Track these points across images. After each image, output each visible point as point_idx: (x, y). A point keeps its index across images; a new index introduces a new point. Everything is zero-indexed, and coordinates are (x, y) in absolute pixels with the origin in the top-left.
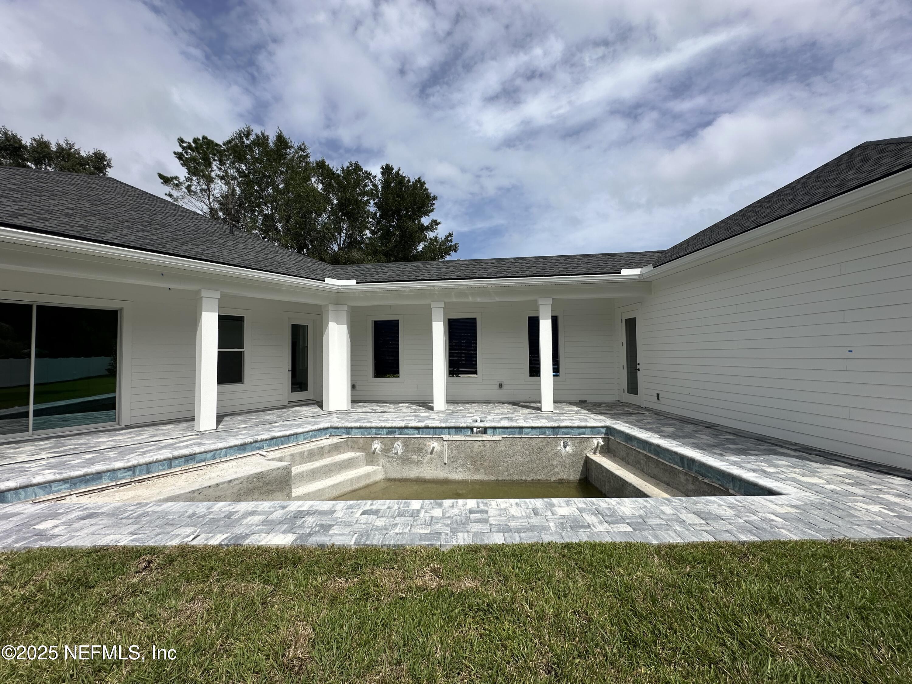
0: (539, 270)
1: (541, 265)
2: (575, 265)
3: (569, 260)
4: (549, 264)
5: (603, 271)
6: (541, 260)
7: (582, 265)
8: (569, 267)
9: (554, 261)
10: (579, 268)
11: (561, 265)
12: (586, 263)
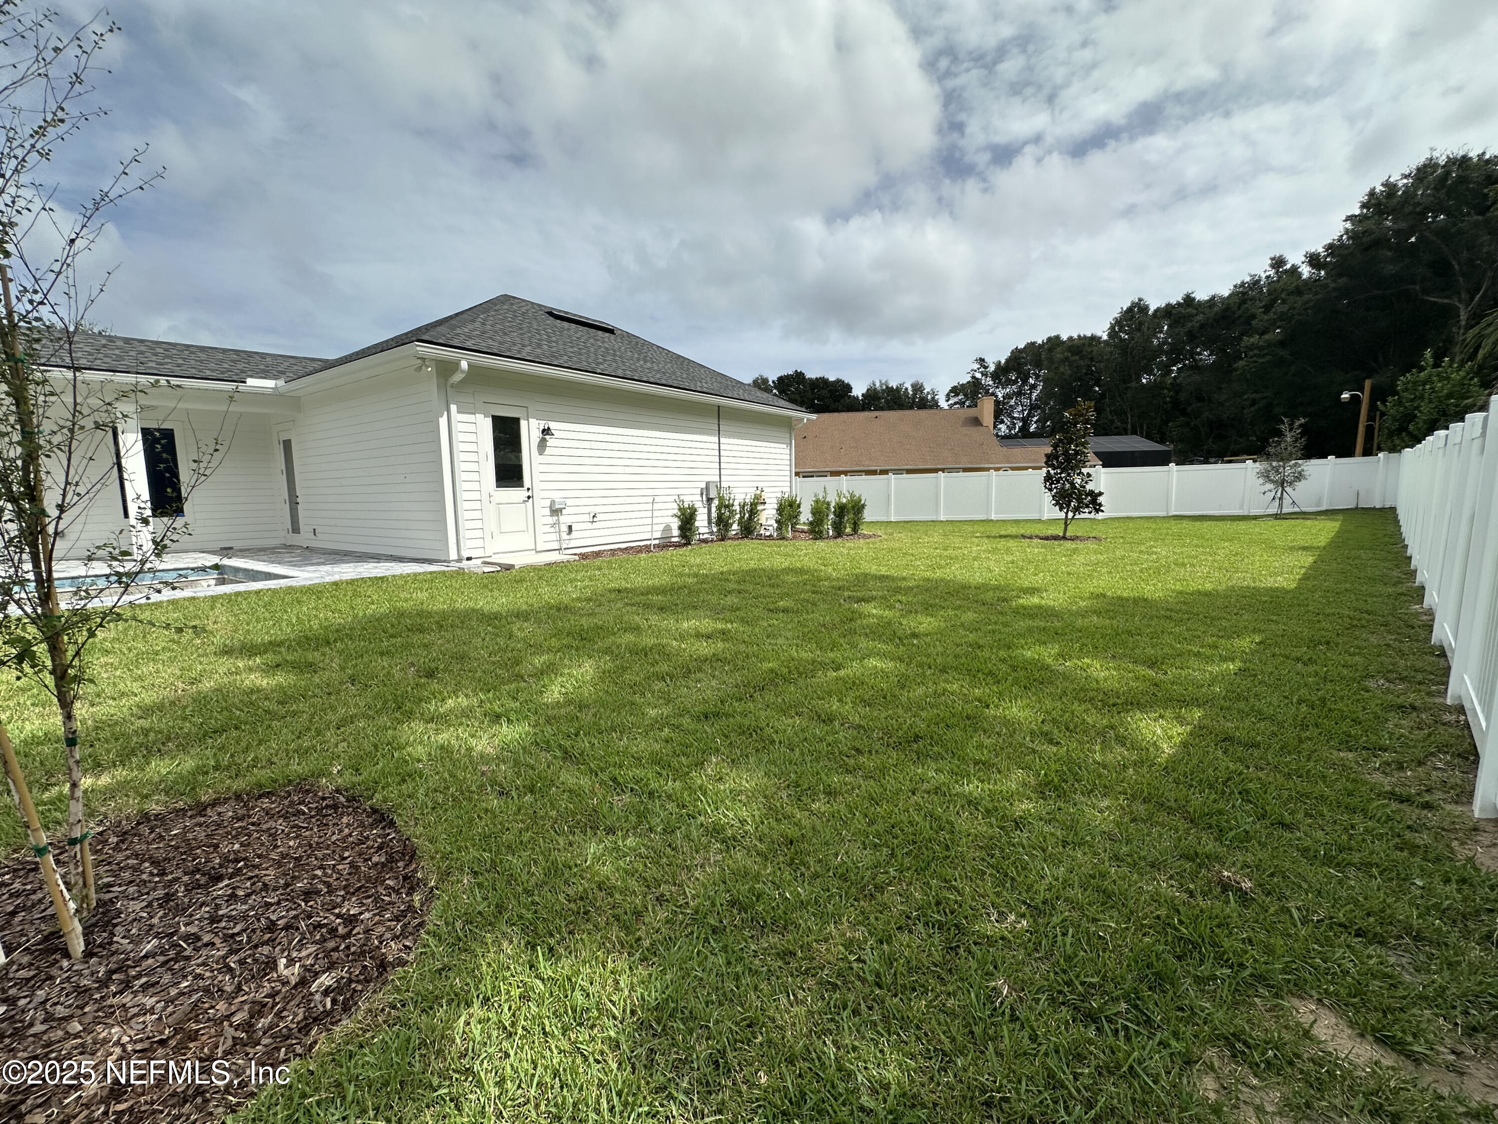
0: (107, 360)
1: (117, 352)
2: (180, 361)
3: (174, 352)
4: (131, 353)
5: (221, 376)
6: (120, 343)
7: (193, 362)
8: (167, 363)
9: (143, 348)
10: (184, 368)
11: (154, 358)
12: (201, 361)
